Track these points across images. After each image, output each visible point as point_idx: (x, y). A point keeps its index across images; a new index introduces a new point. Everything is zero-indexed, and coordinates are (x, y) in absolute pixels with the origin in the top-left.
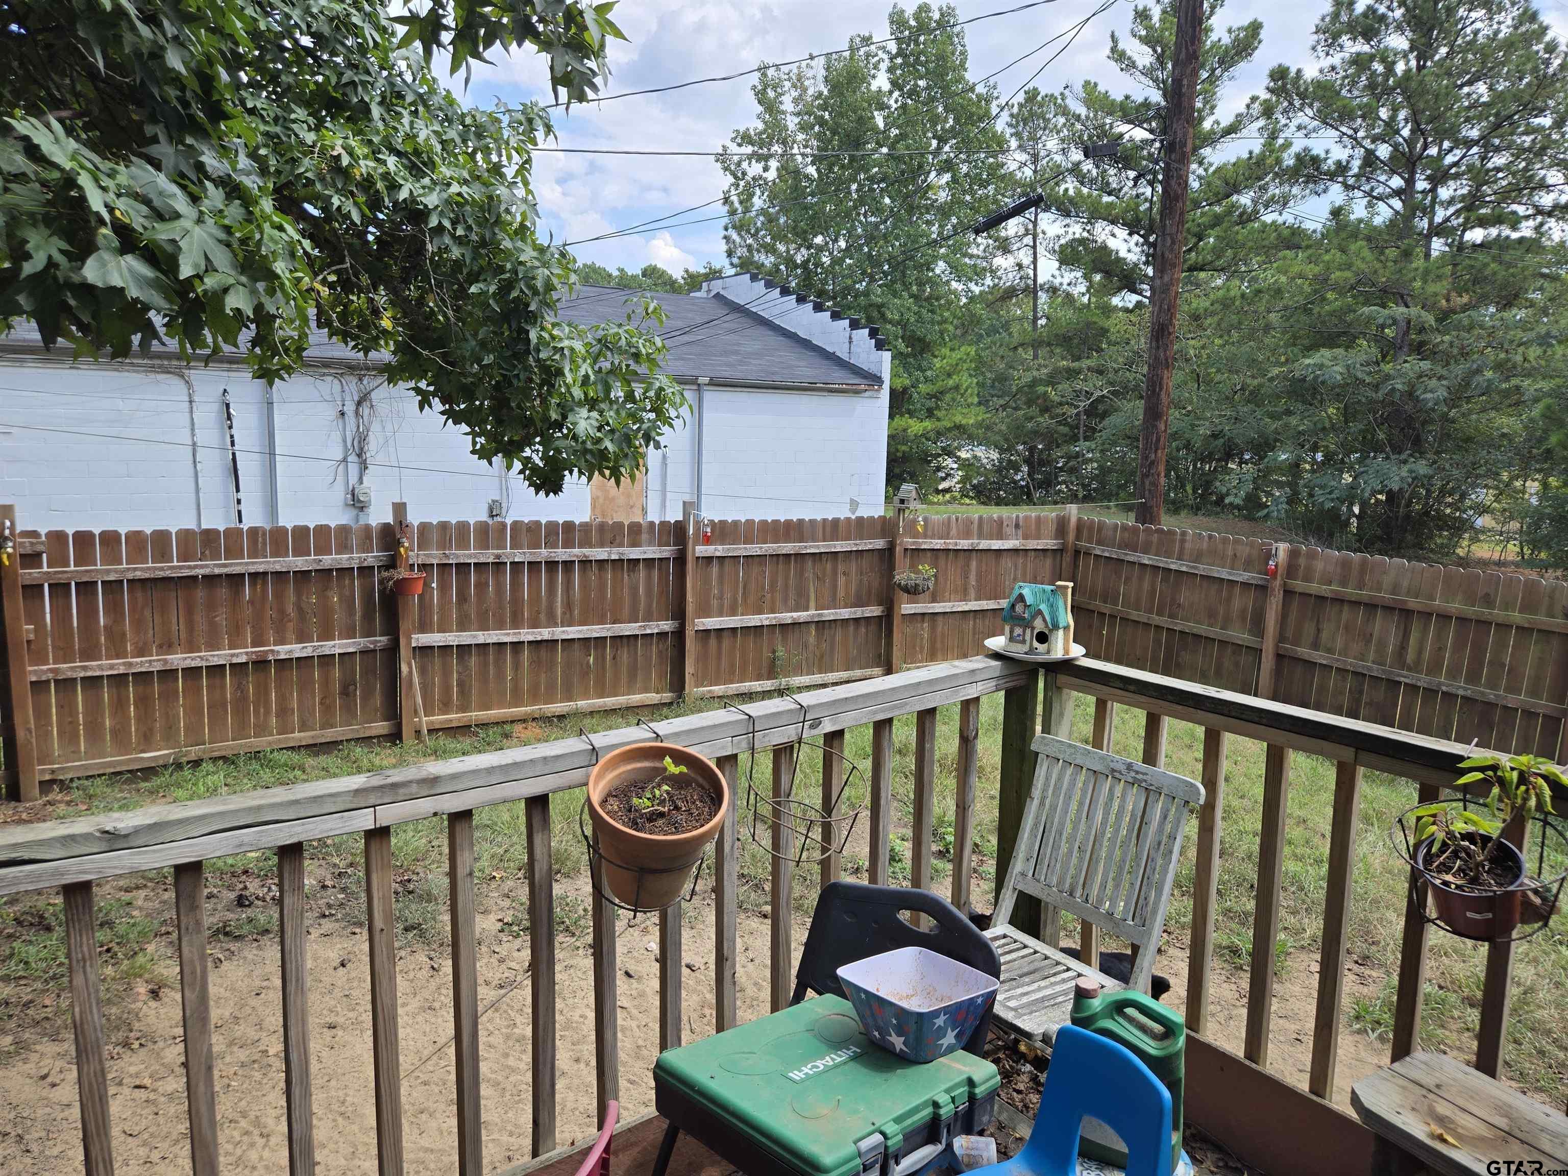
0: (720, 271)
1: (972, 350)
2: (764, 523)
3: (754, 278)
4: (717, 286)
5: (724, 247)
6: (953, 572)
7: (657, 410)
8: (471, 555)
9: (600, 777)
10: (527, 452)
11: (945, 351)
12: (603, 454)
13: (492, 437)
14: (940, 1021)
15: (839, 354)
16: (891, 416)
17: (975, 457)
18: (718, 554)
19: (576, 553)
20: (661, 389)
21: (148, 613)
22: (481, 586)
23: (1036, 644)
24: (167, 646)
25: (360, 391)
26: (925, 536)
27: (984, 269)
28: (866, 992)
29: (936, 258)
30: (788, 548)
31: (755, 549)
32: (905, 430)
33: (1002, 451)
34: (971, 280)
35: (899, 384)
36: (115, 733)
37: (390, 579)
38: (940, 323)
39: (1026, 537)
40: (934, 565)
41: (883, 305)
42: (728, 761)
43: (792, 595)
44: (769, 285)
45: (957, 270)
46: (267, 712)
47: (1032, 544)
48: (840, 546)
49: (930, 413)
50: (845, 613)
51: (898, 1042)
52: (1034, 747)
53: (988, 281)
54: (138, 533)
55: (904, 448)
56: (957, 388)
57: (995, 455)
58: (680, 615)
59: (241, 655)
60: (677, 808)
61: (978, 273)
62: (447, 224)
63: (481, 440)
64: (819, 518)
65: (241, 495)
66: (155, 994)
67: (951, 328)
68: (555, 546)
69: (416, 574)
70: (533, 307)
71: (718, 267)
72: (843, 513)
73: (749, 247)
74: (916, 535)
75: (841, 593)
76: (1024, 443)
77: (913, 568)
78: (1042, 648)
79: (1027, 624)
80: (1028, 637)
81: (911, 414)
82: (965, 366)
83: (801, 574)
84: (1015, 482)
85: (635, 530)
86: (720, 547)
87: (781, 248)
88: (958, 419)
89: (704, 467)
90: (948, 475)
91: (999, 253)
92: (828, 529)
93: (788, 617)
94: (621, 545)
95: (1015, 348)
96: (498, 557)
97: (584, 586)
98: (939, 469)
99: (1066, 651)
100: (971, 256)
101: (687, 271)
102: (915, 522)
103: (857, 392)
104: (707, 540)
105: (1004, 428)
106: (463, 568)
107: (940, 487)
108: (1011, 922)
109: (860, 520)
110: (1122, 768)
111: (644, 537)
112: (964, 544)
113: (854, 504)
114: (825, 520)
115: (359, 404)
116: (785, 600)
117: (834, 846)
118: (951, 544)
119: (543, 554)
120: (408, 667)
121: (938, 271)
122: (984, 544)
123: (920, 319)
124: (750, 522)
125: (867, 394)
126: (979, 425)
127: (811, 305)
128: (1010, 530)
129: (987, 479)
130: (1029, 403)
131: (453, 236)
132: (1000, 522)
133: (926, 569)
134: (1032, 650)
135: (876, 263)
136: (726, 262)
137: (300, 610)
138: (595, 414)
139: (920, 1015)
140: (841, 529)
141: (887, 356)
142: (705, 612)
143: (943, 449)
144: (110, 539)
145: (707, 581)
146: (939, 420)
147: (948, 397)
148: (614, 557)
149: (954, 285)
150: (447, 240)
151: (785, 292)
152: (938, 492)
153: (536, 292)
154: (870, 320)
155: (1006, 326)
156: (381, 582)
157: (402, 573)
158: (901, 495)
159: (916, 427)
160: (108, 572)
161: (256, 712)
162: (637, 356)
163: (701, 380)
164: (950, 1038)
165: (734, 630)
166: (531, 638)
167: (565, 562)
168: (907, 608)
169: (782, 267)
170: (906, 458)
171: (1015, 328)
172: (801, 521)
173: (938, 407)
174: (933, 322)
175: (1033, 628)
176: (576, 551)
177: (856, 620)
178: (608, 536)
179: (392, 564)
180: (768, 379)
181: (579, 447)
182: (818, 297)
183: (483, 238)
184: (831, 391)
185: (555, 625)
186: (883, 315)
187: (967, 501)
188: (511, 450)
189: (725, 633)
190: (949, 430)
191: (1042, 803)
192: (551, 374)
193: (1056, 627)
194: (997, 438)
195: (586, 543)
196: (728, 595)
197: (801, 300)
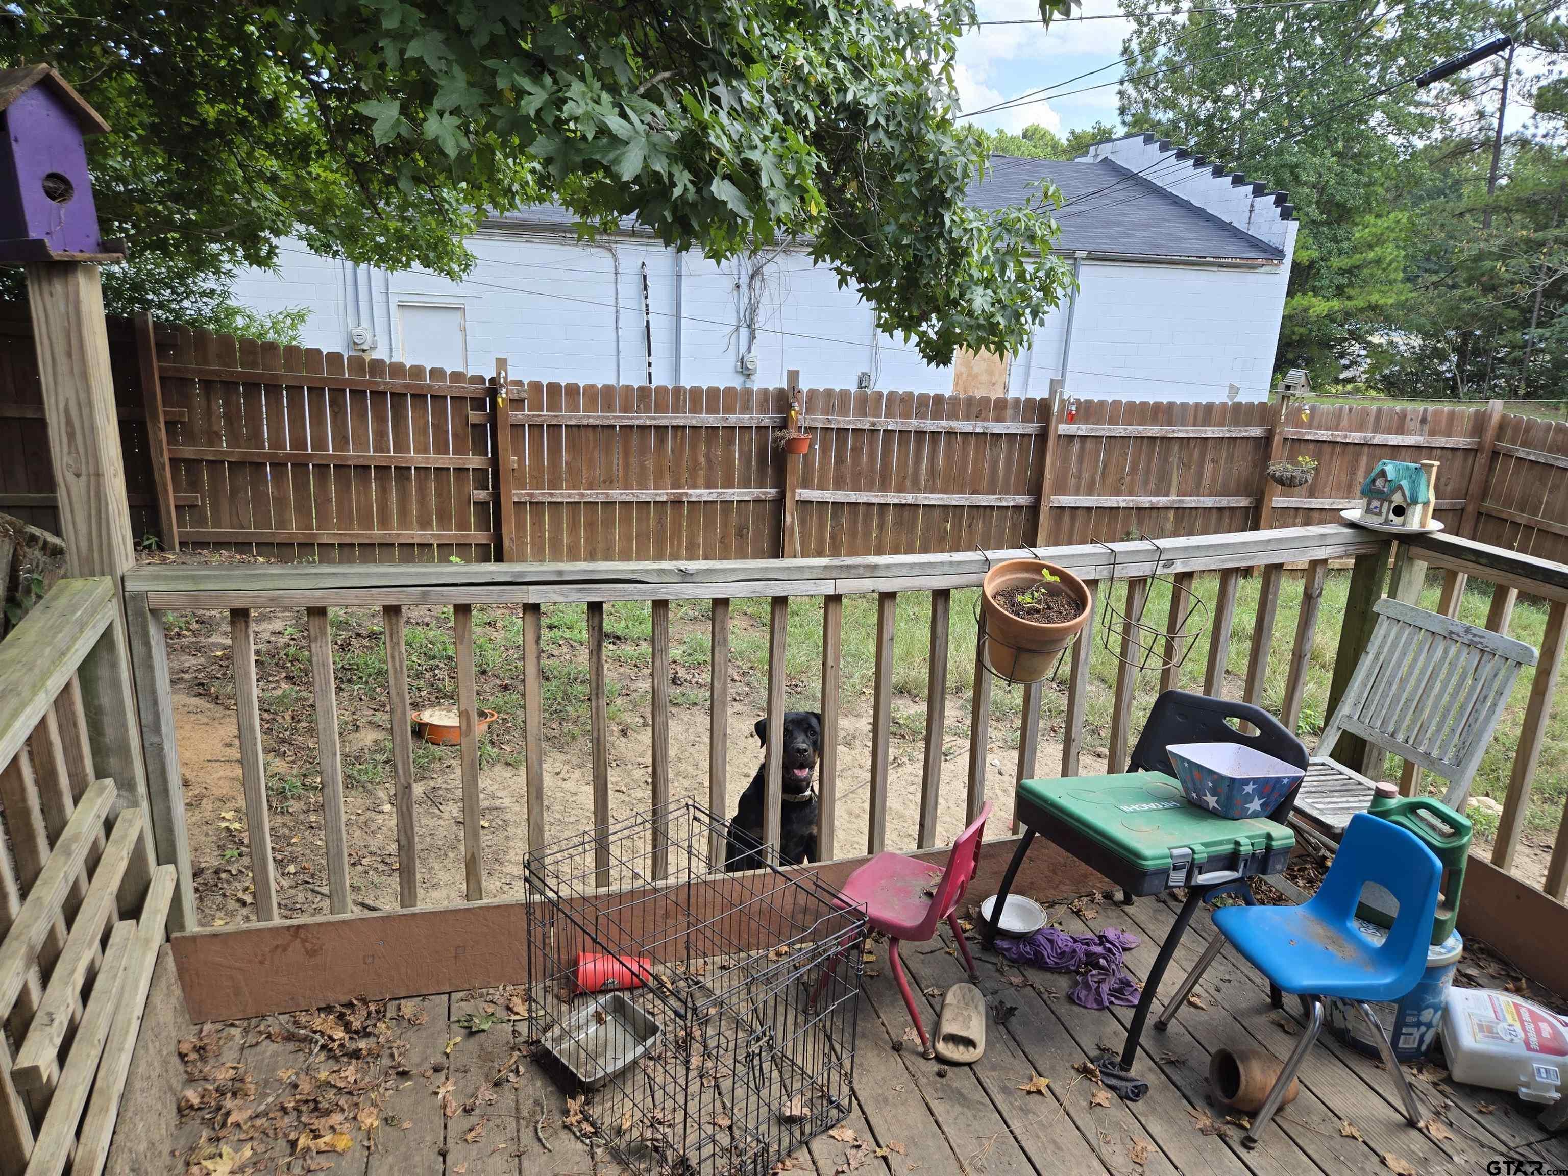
0: (1110, 132)
1: (1404, 217)
2: (1131, 404)
3: (1149, 140)
4: (1105, 150)
5: (1116, 102)
6: (1337, 467)
7: (1045, 289)
8: (849, 421)
9: (992, 579)
10: (924, 326)
11: (1369, 218)
12: (993, 328)
13: (895, 313)
14: (1249, 788)
15: (1235, 224)
16: (1290, 294)
17: (1391, 343)
18: (1080, 433)
19: (943, 425)
20: (1052, 269)
21: (596, 454)
22: (857, 450)
23: (1392, 516)
24: (609, 482)
25: (753, 265)
26: (1310, 426)
27: (1433, 119)
28: (1189, 762)
29: (1371, 108)
30: (1154, 431)
31: (1119, 430)
32: (1306, 310)
33: (1426, 336)
34: (1414, 133)
35: (1305, 257)
36: (570, 548)
37: (782, 438)
38: (1368, 185)
39: (1432, 433)
40: (1318, 456)
41: (1297, 166)
42: (1093, 584)
43: (1153, 479)
44: (1164, 147)
45: (1398, 122)
46: (680, 544)
47: (1441, 441)
48: (1211, 432)
49: (1340, 291)
50: (1208, 502)
51: (1211, 801)
52: (1375, 609)
53: (1437, 134)
54: (593, 386)
55: (1302, 330)
56: (1378, 261)
57: (1416, 341)
58: (1036, 490)
59: (663, 495)
60: (1049, 608)
61: (1426, 123)
62: (882, 121)
63: (885, 315)
64: (1191, 401)
65: (652, 359)
66: (624, 733)
67: (1380, 190)
68: (924, 417)
69: (802, 436)
70: (948, 195)
71: (1108, 126)
72: (1219, 397)
73: (1146, 102)
74: (1299, 424)
75: (1206, 480)
76: (1457, 328)
77: (1292, 459)
78: (1397, 520)
79: (1384, 497)
80: (1384, 510)
81: (1315, 291)
82: (1393, 235)
83: (1164, 458)
84: (1439, 374)
85: (1001, 405)
86: (1083, 427)
87: (1183, 101)
88: (1375, 298)
89: (1072, 345)
90: (1353, 363)
91: (1457, 98)
92: (1200, 415)
93: (1145, 501)
94: (985, 420)
95: (1461, 215)
96: (873, 424)
97: (948, 457)
98: (1342, 355)
99: (1423, 525)
100: (1418, 104)
101: (1073, 133)
102: (1300, 410)
103: (1252, 267)
104: (1071, 419)
105: (1432, 309)
106: (842, 431)
107: (1342, 376)
108: (1331, 756)
109: (1237, 406)
110: (1461, 631)
111: (1009, 412)
112: (1355, 437)
113: (1234, 390)
114: (1197, 405)
115: (752, 277)
116: (1146, 483)
117: (1175, 660)
118: (1339, 436)
119: (914, 424)
120: (790, 517)
121: (1372, 123)
122: (1379, 439)
123: (1342, 179)
124: (1116, 403)
125: (1263, 270)
126: (1401, 305)
127: (1210, 169)
128: (1412, 425)
129: (1403, 368)
130: (1469, 282)
131: (886, 132)
132: (1403, 416)
133: (1307, 461)
134: (1387, 522)
135: (1296, 116)
136: (1118, 120)
137: (709, 461)
138: (989, 292)
139: (1233, 780)
140: (1215, 413)
141: (1293, 226)
142: (1061, 489)
143: (1351, 333)
144: (573, 390)
145: (1066, 460)
146: (1350, 298)
147: (1366, 272)
148: (979, 430)
149: (1392, 138)
150: (881, 135)
151: (1182, 155)
152: (1337, 381)
153: (953, 179)
154: (1279, 182)
155: (1457, 184)
156: (775, 440)
157: (792, 434)
158: (1287, 381)
159: (1319, 306)
160: (570, 418)
161: (672, 544)
162: (1032, 238)
163: (1079, 254)
164: (1255, 805)
165: (1089, 509)
166: (896, 501)
167: (932, 433)
168: (1279, 501)
169: (1182, 125)
170: (1303, 342)
171: (1467, 190)
172: (1171, 405)
173: (1351, 285)
174: (1357, 185)
175: (1391, 502)
176: (944, 423)
177: (1220, 509)
178: (975, 410)
179: (784, 425)
180: (1151, 253)
181: (973, 322)
182: (1221, 157)
183: (910, 133)
184: (1221, 266)
185: (919, 491)
186: (1296, 178)
187: (1373, 393)
188: (909, 325)
189: (1079, 512)
190: (1361, 310)
191: (1377, 657)
192: (958, 254)
193: (1415, 502)
194: (1423, 320)
195: (953, 416)
196: (1086, 475)
197: (1199, 163)
